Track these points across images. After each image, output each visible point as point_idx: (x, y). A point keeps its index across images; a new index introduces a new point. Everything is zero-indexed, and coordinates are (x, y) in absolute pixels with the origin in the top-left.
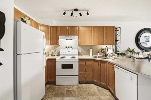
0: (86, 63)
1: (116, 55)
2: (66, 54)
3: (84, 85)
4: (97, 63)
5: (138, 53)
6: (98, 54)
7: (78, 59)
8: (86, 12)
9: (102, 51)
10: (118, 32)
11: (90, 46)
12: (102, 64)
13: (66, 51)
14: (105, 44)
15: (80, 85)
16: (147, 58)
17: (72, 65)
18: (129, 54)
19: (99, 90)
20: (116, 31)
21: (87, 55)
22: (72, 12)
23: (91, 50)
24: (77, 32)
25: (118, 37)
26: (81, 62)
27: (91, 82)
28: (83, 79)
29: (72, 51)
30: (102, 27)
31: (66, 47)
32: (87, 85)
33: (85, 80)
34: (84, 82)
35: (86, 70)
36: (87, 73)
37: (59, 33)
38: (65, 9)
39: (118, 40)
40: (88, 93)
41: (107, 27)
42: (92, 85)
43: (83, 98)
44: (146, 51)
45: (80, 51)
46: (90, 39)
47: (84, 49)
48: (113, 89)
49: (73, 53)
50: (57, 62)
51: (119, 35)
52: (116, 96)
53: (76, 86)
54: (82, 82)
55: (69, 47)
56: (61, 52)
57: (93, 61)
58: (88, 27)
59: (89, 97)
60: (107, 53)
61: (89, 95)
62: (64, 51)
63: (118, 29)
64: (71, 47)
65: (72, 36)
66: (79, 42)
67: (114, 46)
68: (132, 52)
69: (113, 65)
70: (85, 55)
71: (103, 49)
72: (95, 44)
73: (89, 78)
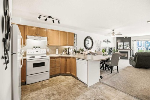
0: (55, 60)
1: (75, 52)
2: (34, 53)
3: (54, 78)
4: (64, 59)
5: (85, 51)
6: (63, 52)
7: (49, 57)
8: (58, 21)
9: (66, 50)
10: (75, 37)
11: (57, 46)
12: (67, 59)
13: (34, 51)
14: (68, 45)
15: (51, 79)
16: (89, 54)
17: (44, 63)
18: (81, 52)
19: (66, 78)
20: (75, 36)
21: (54, 53)
22: (46, 18)
23: (57, 50)
24: (46, 34)
25: (75, 40)
26: (51, 60)
27: (58, 74)
28: (53, 73)
29: (40, 51)
30: (66, 32)
31: (34, 47)
32: (57, 77)
33: (54, 74)
34: (54, 75)
35: (55, 66)
36: (56, 68)
37: (27, 33)
38: (40, 14)
39: (75, 42)
40: (59, 81)
41: (69, 33)
42: (60, 76)
43: (57, 85)
44: (89, 50)
45: (48, 51)
46: (57, 41)
47: (51, 49)
48: (75, 74)
49: (42, 53)
50: (28, 61)
51: (76, 39)
52: (77, 76)
53: (48, 80)
54: (52, 76)
55: (37, 47)
56: (28, 52)
57: (61, 58)
58: (56, 31)
59: (61, 83)
60: (70, 51)
61: (61, 82)
62: (32, 51)
63: (75, 35)
64: (39, 47)
65: (42, 37)
66: (48, 43)
67: (73, 47)
68: (82, 50)
69: (75, 58)
70: (52, 54)
71: (67, 49)
72: (61, 45)
73: (58, 71)
